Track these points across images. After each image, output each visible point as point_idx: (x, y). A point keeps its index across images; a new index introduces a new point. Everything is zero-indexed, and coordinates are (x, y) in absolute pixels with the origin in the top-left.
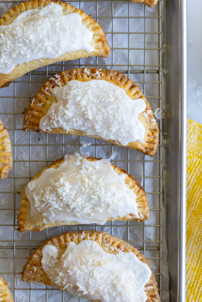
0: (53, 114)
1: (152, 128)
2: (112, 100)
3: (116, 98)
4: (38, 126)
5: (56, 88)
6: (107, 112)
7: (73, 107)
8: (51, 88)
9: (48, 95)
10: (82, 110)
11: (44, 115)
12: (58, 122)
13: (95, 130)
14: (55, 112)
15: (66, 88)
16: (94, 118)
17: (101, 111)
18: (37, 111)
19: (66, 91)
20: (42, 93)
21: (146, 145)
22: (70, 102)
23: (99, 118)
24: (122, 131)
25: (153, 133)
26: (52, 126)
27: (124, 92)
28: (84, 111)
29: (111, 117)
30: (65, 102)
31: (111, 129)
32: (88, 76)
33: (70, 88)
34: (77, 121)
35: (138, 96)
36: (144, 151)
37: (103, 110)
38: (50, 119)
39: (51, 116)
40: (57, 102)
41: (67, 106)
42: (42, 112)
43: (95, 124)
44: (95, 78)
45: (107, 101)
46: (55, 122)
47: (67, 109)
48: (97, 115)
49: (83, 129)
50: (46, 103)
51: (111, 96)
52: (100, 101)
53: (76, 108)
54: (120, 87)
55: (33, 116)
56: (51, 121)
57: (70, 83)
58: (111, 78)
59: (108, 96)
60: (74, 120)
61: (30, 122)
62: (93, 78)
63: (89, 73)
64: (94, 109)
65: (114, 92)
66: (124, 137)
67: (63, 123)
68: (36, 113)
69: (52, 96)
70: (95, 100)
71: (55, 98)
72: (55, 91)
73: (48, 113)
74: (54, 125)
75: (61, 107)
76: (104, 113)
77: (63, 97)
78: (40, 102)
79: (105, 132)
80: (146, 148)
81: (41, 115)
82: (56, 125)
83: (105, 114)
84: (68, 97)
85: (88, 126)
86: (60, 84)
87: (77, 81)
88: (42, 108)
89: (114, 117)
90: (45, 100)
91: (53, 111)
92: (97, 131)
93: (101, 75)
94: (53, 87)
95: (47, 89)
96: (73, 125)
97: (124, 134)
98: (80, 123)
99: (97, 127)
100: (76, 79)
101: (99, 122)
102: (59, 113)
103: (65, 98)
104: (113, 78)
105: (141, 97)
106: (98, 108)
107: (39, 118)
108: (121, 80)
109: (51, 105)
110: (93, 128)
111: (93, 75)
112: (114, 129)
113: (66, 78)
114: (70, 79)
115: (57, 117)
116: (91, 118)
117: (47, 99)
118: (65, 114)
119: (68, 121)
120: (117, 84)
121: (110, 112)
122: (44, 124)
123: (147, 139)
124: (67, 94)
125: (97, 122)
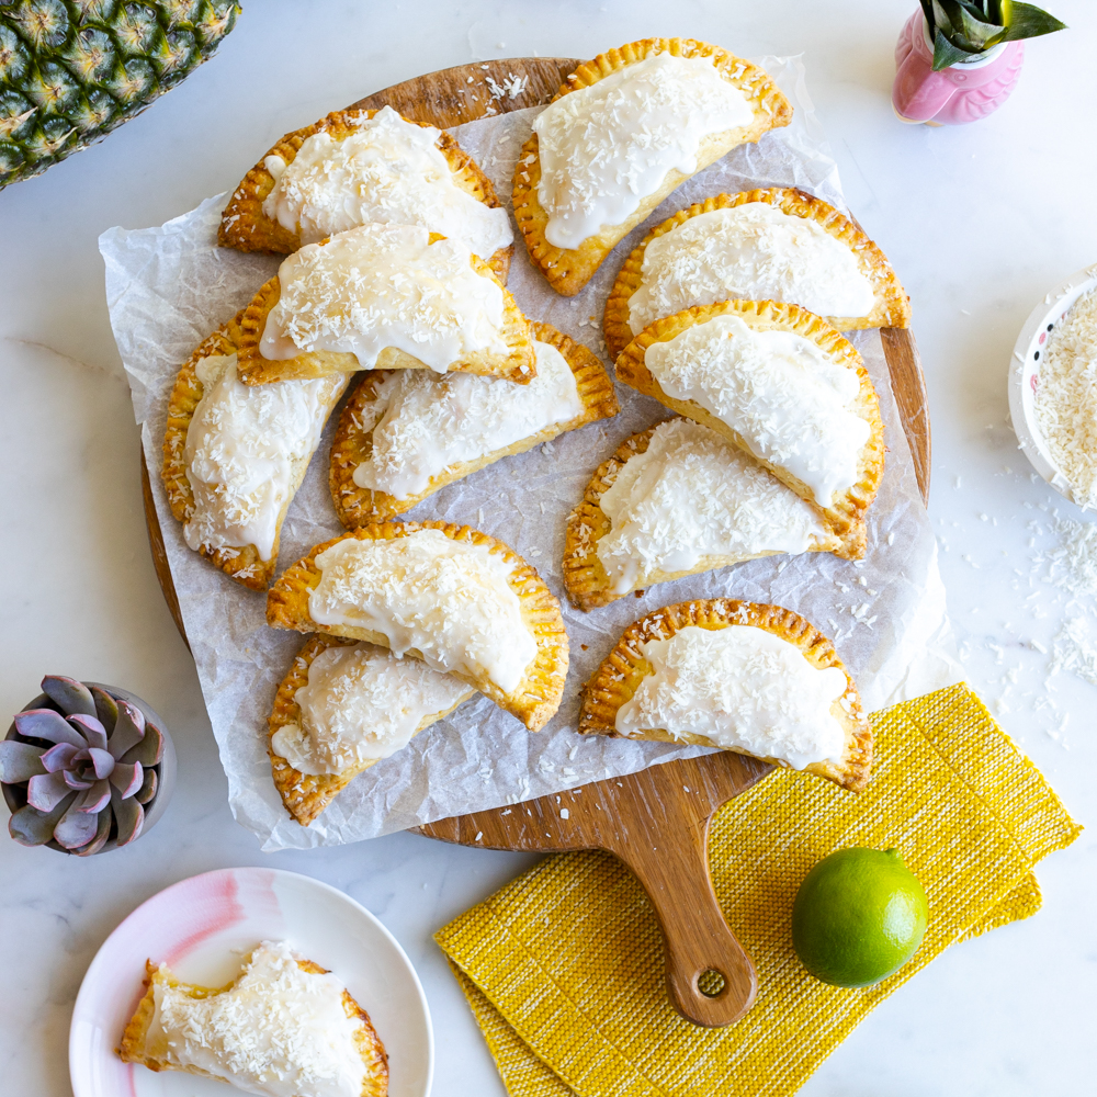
0: (647, 700)
1: (858, 731)
2: (774, 671)
3: (784, 668)
4: (612, 722)
5: (652, 642)
6: (764, 697)
7: (690, 686)
8: (641, 643)
9: (634, 658)
10: (710, 694)
11: (626, 700)
12: (657, 717)
13: (738, 735)
14: (650, 697)
15: (673, 642)
16: (736, 710)
17: (750, 696)
18: (610, 692)
19: (675, 650)
20: (622, 652)
21: (847, 768)
22: (684, 674)
23: (746, 710)
24: (795, 738)
25: (860, 742)
26: (644, 726)
27: (800, 653)
28: (714, 695)
29: (771, 709)
30: (673, 675)
31: (771, 734)
32: (721, 618)
33: (683, 644)
34: (698, 717)
35: (828, 662)
36: (842, 780)
37: (754, 694)
38: (639, 710)
39: (641, 704)
40: (654, 674)
41: (677, 684)
42: (623, 696)
43: (738, 723)
44: (737, 623)
45: (763, 674)
46: (649, 717)
47: (677, 689)
48: (742, 703)
49: (710, 733)
50: (630, 674)
51: (771, 662)
52: (748, 672)
53: (696, 689)
54: (792, 641)
55: (601, 702)
56: (642, 715)
57: (684, 633)
58: (771, 622)
59: (766, 662)
60: (692, 714)
61: (595, 715)
62: (731, 620)
63: (723, 612)
64: (736, 691)
65: (778, 653)
66: (798, 752)
67: (668, 719)
68: (609, 696)
69: (644, 660)
70: (738, 672)
71: (651, 664)
72: (651, 649)
73: (635, 698)
74: (648, 724)
75: (664, 686)
76: (756, 700)
77: (668, 664)
78: (618, 672)
79: (759, 741)
80: (845, 775)
81: (620, 699)
82: (653, 725)
83: (760, 702)
84: (679, 664)
85: (721, 727)
86: (660, 634)
87: (697, 628)
88: (621, 686)
89: (779, 708)
90: (628, 669)
91: (646, 693)
92: (742, 738)
93: (749, 614)
94: (646, 641)
95: (632, 643)
96: (689, 723)
97: (799, 746)
98: (705, 719)
99: (742, 730)
100: (695, 623)
101: (746, 719)
102: (660, 698)
103: (672, 667)
104: (775, 622)
105: (835, 664)
106: (743, 689)
107: (616, 708)
108: (793, 626)
109: (640, 679)
110: (733, 731)
111: (732, 615)
112: (778, 735)
113: (674, 620)
114: (682, 625)
115: (655, 707)
116: (728, 709)
117: (633, 667)
118: (672, 701)
119: (678, 715)
120: (784, 636)
121: (771, 698)
122: (627, 721)
123: (848, 755)
124: (677, 657)
125: (742, 719)
